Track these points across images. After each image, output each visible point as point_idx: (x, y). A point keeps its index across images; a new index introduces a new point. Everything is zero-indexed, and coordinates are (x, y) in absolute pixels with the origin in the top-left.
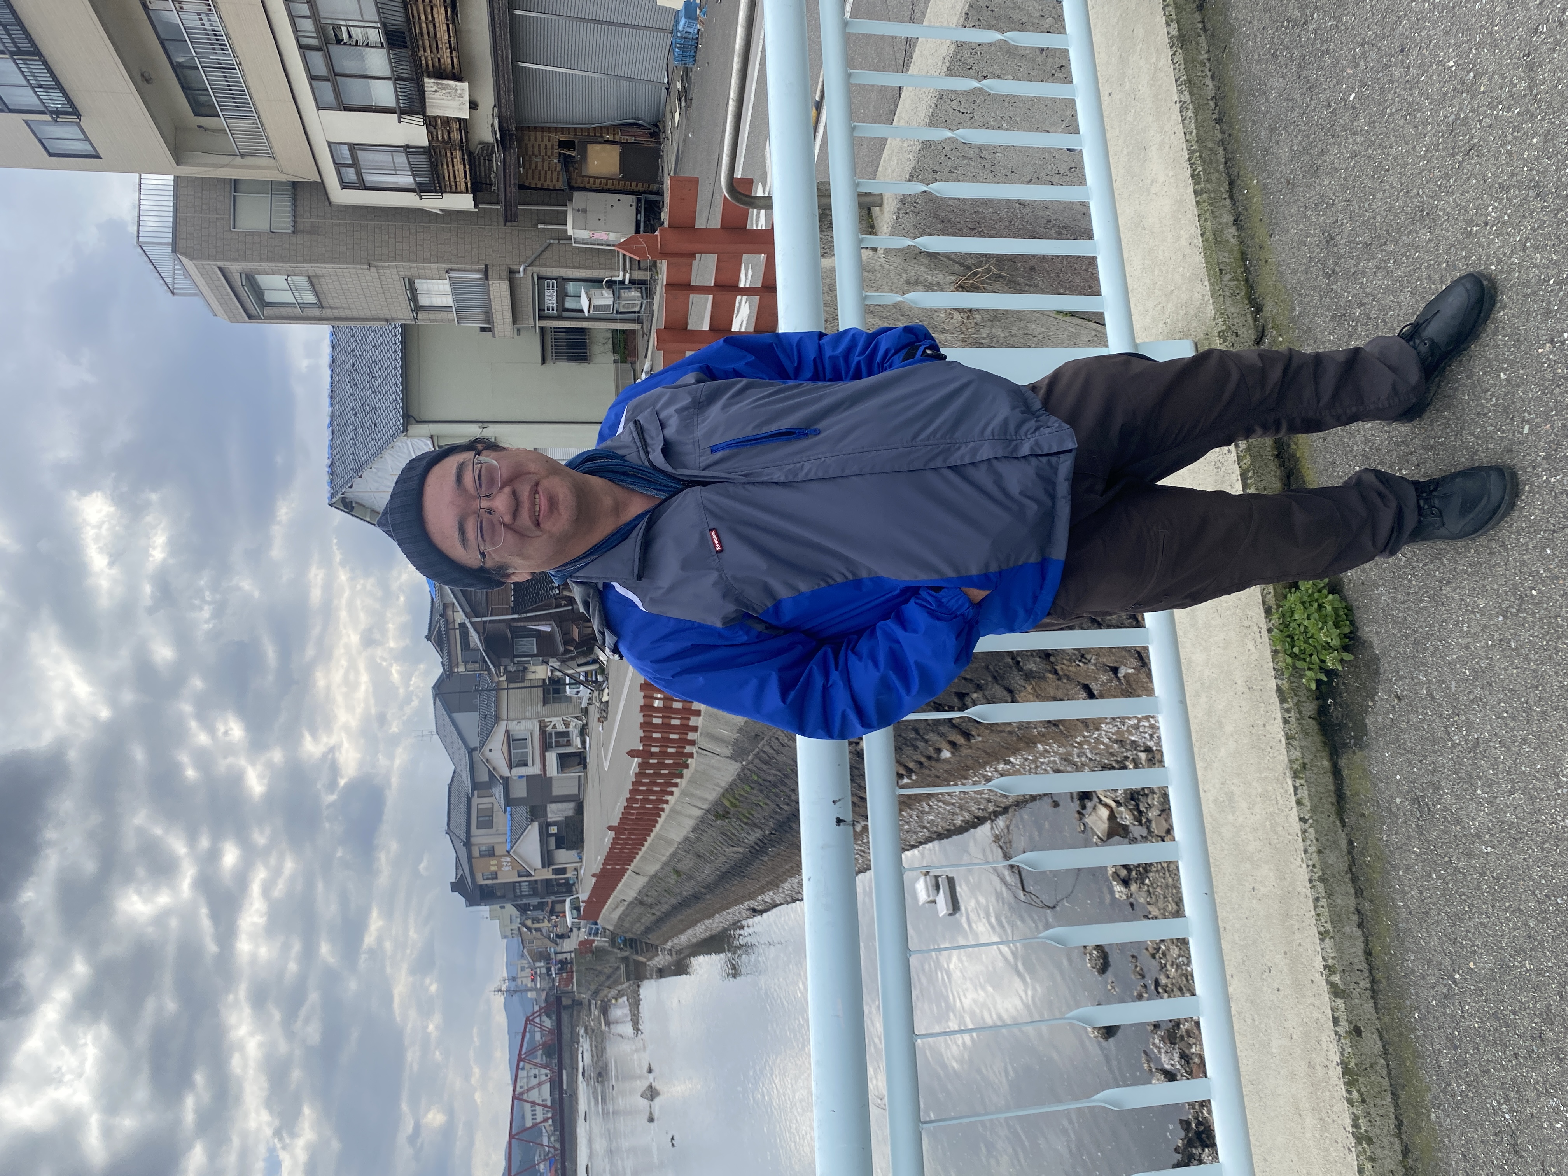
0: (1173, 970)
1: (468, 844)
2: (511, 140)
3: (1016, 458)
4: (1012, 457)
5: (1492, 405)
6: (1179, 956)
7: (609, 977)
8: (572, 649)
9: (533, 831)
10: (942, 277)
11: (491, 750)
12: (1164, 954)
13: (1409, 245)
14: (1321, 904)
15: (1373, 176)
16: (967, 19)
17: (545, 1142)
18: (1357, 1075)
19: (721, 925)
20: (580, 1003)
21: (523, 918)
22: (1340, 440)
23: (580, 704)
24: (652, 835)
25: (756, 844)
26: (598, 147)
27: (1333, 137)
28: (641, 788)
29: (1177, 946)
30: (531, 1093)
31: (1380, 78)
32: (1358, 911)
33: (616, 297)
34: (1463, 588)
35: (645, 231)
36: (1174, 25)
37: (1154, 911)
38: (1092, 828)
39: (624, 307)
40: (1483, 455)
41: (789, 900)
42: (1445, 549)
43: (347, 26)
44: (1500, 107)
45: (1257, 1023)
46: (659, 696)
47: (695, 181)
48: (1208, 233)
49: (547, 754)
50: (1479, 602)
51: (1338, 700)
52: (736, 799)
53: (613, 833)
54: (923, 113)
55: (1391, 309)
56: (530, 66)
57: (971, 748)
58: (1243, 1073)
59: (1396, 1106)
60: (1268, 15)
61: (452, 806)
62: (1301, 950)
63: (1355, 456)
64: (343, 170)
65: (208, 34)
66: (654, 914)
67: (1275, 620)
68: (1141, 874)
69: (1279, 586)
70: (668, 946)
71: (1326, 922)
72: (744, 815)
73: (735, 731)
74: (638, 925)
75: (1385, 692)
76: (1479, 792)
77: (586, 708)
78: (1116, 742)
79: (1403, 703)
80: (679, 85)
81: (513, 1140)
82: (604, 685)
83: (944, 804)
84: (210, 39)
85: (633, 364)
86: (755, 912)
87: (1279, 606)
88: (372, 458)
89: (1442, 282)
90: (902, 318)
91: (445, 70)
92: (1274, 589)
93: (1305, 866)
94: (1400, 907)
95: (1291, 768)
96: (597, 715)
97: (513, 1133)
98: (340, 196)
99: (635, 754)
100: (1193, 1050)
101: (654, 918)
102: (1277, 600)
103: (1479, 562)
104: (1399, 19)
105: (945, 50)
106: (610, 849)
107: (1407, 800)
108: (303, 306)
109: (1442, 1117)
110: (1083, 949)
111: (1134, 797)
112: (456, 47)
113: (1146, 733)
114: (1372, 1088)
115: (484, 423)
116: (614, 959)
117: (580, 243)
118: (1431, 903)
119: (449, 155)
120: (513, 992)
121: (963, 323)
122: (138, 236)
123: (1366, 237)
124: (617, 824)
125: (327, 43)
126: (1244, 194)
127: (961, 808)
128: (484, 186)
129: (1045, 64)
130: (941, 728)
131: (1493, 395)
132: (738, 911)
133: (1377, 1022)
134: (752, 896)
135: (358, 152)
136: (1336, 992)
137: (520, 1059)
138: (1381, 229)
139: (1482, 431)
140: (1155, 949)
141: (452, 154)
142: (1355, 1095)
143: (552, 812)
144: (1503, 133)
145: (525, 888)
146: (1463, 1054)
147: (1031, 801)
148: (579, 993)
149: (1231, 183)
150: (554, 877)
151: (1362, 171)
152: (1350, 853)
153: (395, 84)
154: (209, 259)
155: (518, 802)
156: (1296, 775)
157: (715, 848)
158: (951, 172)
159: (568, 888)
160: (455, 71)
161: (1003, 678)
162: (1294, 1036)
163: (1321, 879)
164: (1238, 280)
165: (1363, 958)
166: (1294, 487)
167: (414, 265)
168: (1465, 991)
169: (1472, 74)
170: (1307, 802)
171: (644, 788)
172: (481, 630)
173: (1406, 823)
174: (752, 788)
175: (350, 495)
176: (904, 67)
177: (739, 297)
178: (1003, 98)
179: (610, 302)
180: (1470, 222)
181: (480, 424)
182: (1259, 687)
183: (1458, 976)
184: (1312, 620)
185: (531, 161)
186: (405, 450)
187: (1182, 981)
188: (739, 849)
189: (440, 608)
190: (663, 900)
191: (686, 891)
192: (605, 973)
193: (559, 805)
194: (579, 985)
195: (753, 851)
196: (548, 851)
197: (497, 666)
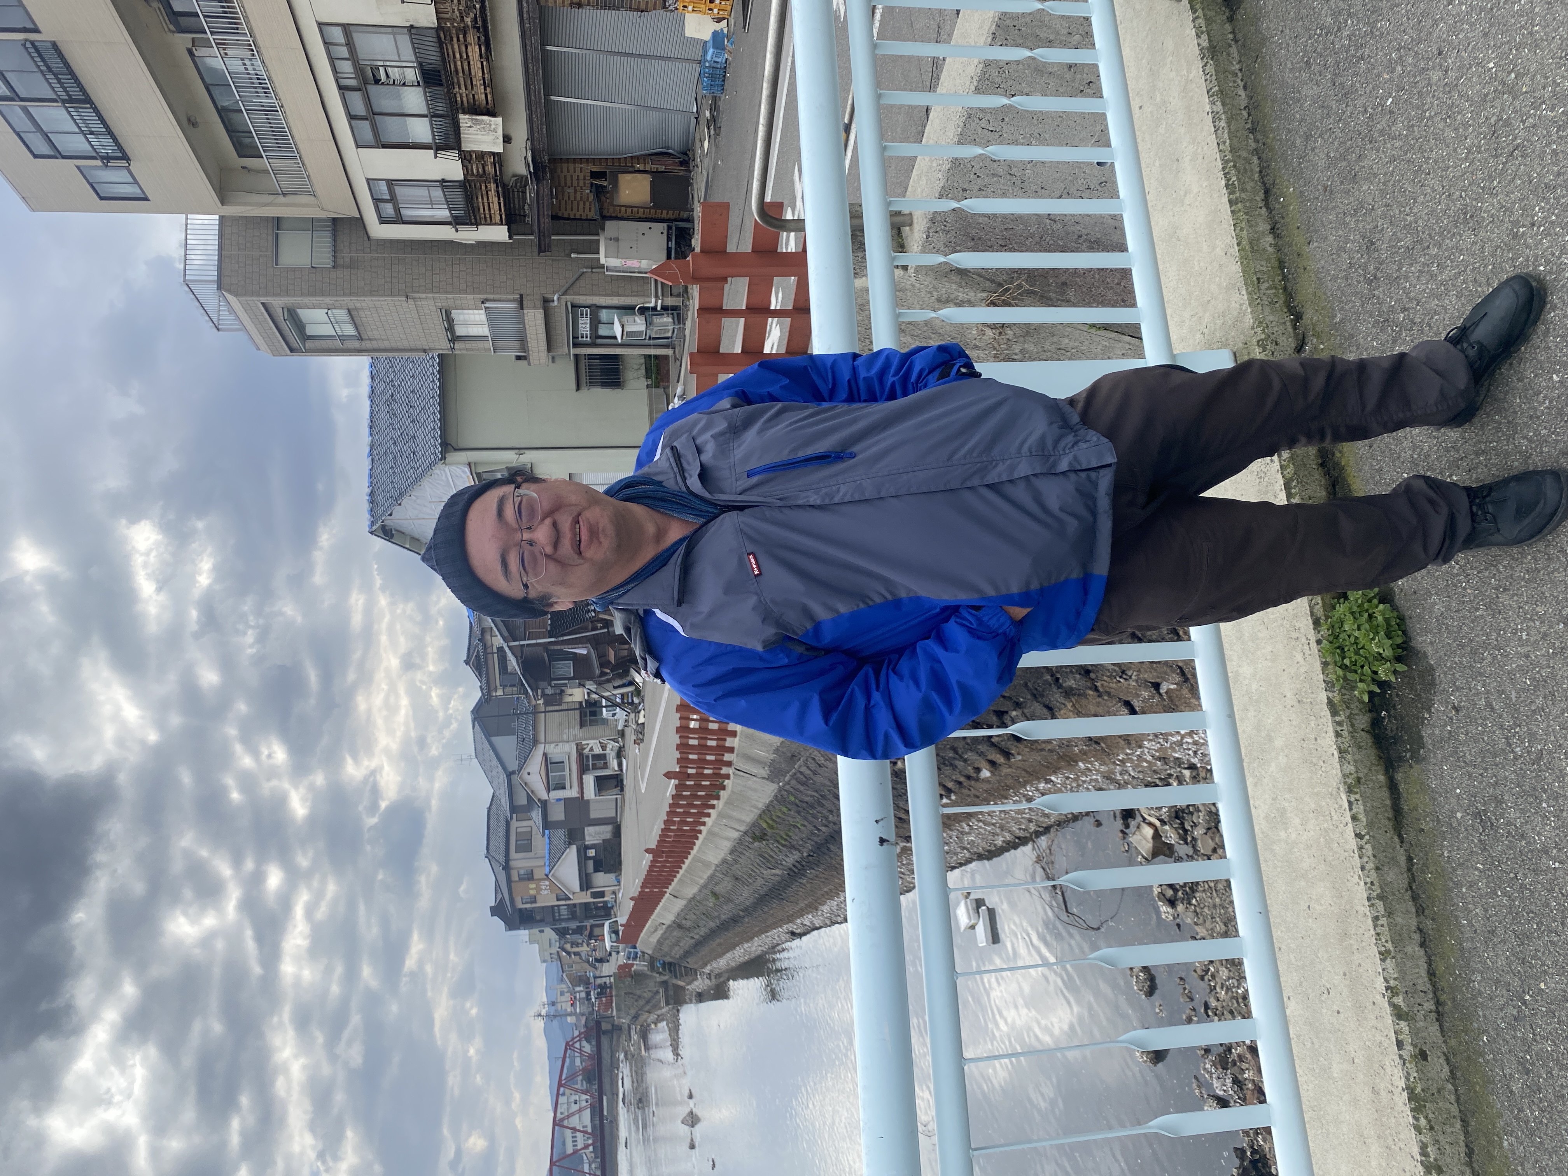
0: (1223, 993)
1: (507, 868)
2: (544, 172)
3: (1055, 474)
4: (1050, 473)
5: (1546, 408)
6: (1229, 979)
7: (648, 1002)
8: (608, 671)
9: (572, 853)
10: (973, 294)
11: (529, 774)
12: (1213, 976)
13: (1453, 248)
14: (1380, 922)
15: (1413, 180)
16: (994, 39)
17: (586, 1169)
18: (1424, 1101)
19: (760, 948)
20: (618, 1028)
21: (562, 942)
22: (1387, 447)
23: (617, 726)
24: (690, 857)
25: (794, 866)
26: (628, 177)
27: (1371, 142)
28: (678, 810)
29: (1226, 968)
30: (571, 1119)
31: (1418, 82)
32: (1420, 930)
33: (649, 323)
34: (1522, 595)
35: (676, 258)
36: (1205, 37)
37: (1201, 931)
38: (1136, 848)
39: (656, 332)
40: (1537, 459)
41: (828, 922)
42: (1500, 556)
43: (385, 67)
44: (1544, 106)
45: (1317, 1046)
46: (695, 717)
47: (726, 207)
48: (1245, 242)
49: (584, 776)
50: (1538, 609)
51: (1392, 712)
52: (774, 821)
53: (651, 855)
54: (952, 133)
55: (1436, 313)
56: (562, 99)
57: (1010, 767)
58: (1304, 1099)
59: (1466, 1133)
60: (1300, 23)
61: (491, 830)
62: (1361, 970)
63: (1403, 462)
64: (382, 205)
65: (250, 78)
66: (692, 938)
67: (1324, 631)
68: (1187, 894)
69: (1328, 597)
70: (707, 970)
71: (1387, 942)
72: (782, 837)
73: (771, 752)
74: (677, 948)
75: (1441, 703)
76: (1544, 805)
77: (623, 731)
78: (1159, 759)
79: (1461, 714)
80: (708, 114)
81: (554, 1168)
82: (640, 707)
83: (985, 824)
84: (253, 83)
85: (666, 388)
86: (794, 935)
87: (1327, 617)
88: (411, 486)
89: (1489, 285)
90: (933, 336)
91: (479, 106)
92: (1322, 599)
93: (1362, 883)
94: (1463, 926)
95: (1345, 783)
96: (634, 737)
97: (554, 1159)
98: (379, 231)
99: (672, 776)
100: (1246, 1076)
101: (693, 941)
102: (1325, 610)
103: (1536, 568)
104: (1436, 23)
105: (973, 69)
106: (648, 871)
107: (1468, 814)
108: (343, 338)
109: (1516, 1144)
110: (1129, 972)
111: (1179, 815)
112: (490, 83)
113: (1189, 749)
114: (1441, 1114)
115: (520, 450)
116: (653, 984)
117: (612, 271)
118: (1496, 921)
119: (483, 188)
120: (553, 1016)
121: (995, 339)
122: (185, 275)
123: (1408, 241)
124: (654, 847)
125: (366, 83)
126: (1280, 203)
127: (1002, 828)
128: (518, 217)
129: (1073, 81)
130: (980, 747)
131: (1545, 398)
132: (777, 933)
133: (1443, 1045)
134: (790, 919)
135: (396, 187)
136: (1399, 1014)
137: (560, 1085)
138: (1423, 233)
139: (1535, 435)
140: (1203, 971)
141: (486, 187)
142: (1423, 1122)
143: (590, 835)
144: (1547, 132)
145: (564, 912)
146: (1536, 1078)
147: (1074, 821)
148: (619, 1018)
149: (1267, 192)
150: (592, 900)
151: (1403, 175)
152: (1409, 870)
153: (431, 122)
154: (252, 295)
155: (556, 825)
156: (1350, 790)
157: (752, 870)
158: (980, 190)
159: (606, 911)
160: (489, 106)
161: (1042, 696)
162: (1356, 1060)
163: (1380, 897)
164: (1276, 288)
165: (1426, 979)
166: (1339, 495)
167: (450, 296)
168: (1536, 1013)
169: (1513, 75)
170: (1362, 817)
171: (681, 810)
172: (519, 654)
173: (1467, 838)
174: (790, 810)
175: (390, 522)
176: (932, 87)
177: (770, 319)
178: (1033, 115)
179: (642, 328)
180: (1516, 223)
181: (517, 451)
182: (1309, 700)
183: (1528, 997)
184: (1363, 631)
185: (563, 191)
186: (444, 478)
187: (1233, 1004)
188: (777, 872)
189: (479, 633)
190: (701, 924)
191: (724, 914)
192: (644, 997)
193: (597, 828)
194: (618, 1010)
195: (792, 873)
196: (587, 874)
197: (535, 690)
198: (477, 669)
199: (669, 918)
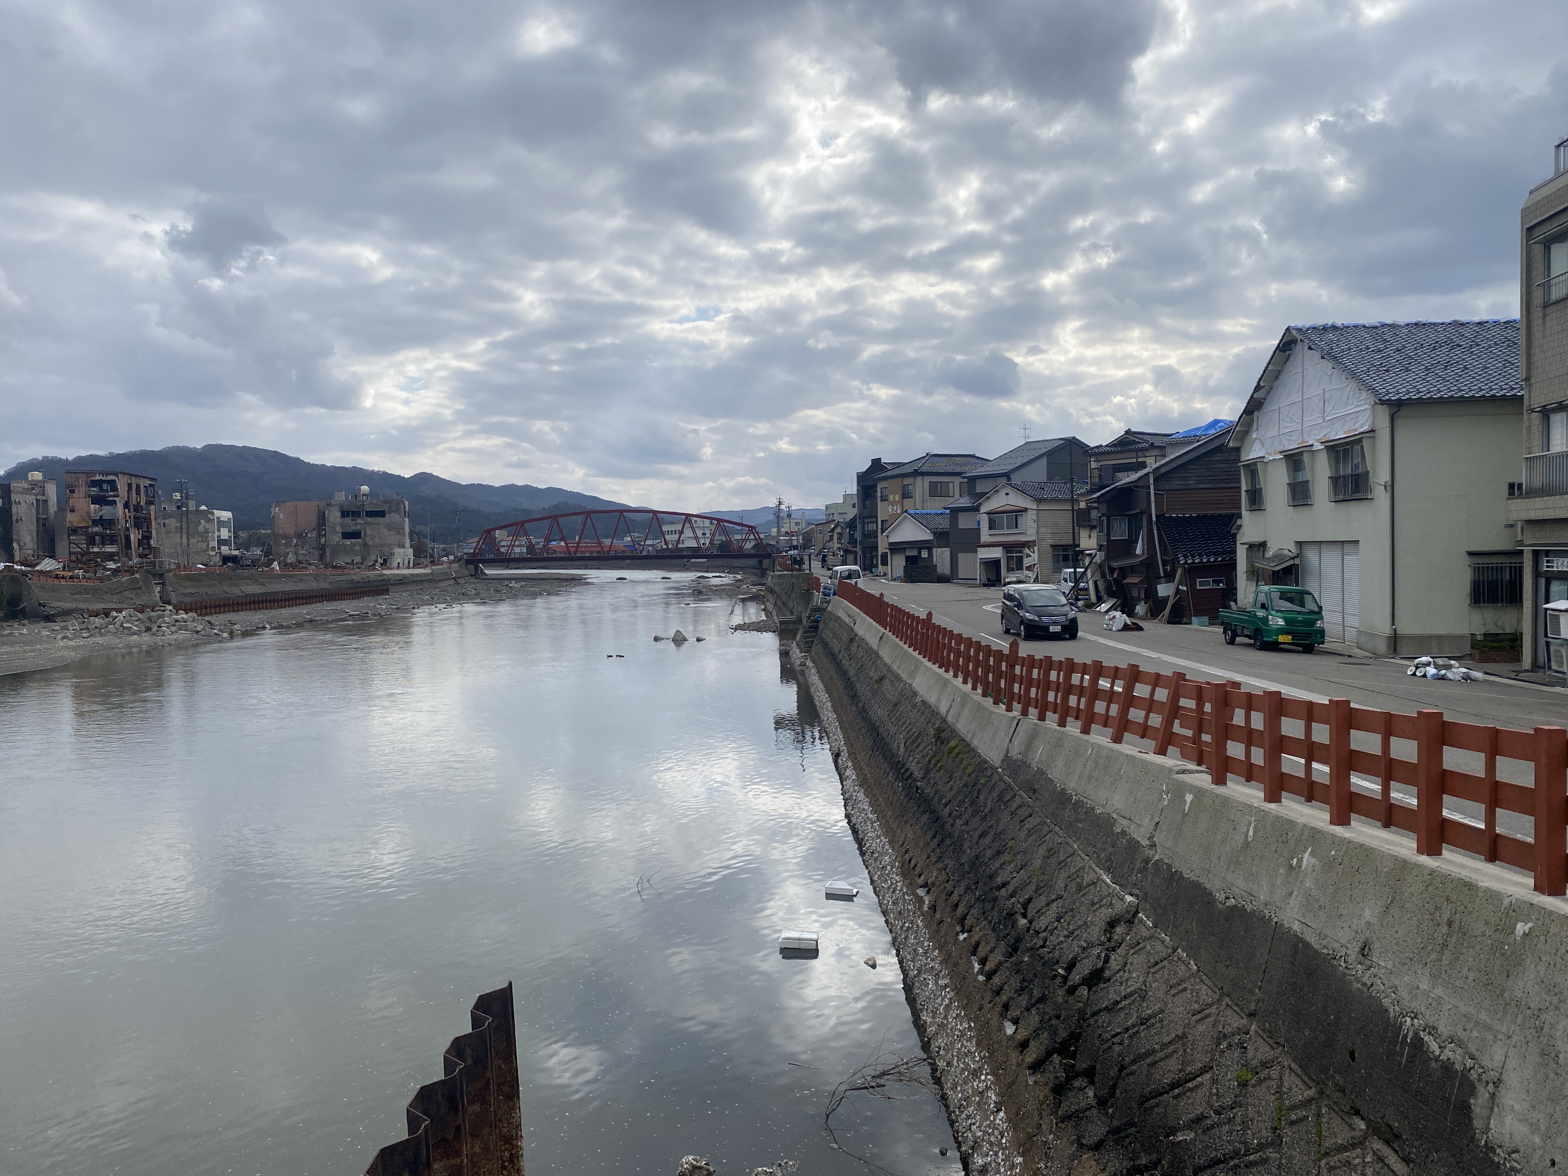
1: (916, 473)
7: (784, 604)
8: (1115, 576)
9: (924, 535)
11: (1007, 494)
17: (648, 542)
19: (825, 717)
20: (763, 575)
21: (843, 525)
24: (921, 657)
25: (907, 770)
28: (973, 650)
30: (690, 530)
39: (1556, 651)
49: (1001, 548)
52: (957, 755)
53: (925, 618)
61: (953, 459)
66: (840, 651)
70: (809, 663)
72: (939, 761)
74: (831, 636)
82: (1074, 608)
85: (1471, 656)
86: (836, 756)
88: (1346, 369)
97: (659, 515)
99: (1013, 648)
101: (837, 651)
106: (908, 613)
108: (1547, 284)
115: (1391, 487)
116: (800, 610)
120: (778, 514)
124: (933, 621)
132: (838, 738)
134: (852, 756)
137: (719, 520)
143: (942, 553)
145: (871, 527)
148: (773, 576)
150: (880, 553)
155: (954, 520)
157: (904, 723)
159: (869, 567)
171: (972, 654)
172: (1139, 484)
174: (969, 775)
175: (1300, 349)
181: (1389, 482)
186: (1355, 403)
188: (902, 750)
189: (1159, 444)
190: (853, 662)
191: (861, 687)
192: (788, 601)
193: (948, 560)
194: (780, 577)
195: (899, 766)
196: (904, 549)
197: (1098, 500)
198: (1120, 441)
199: (860, 630)
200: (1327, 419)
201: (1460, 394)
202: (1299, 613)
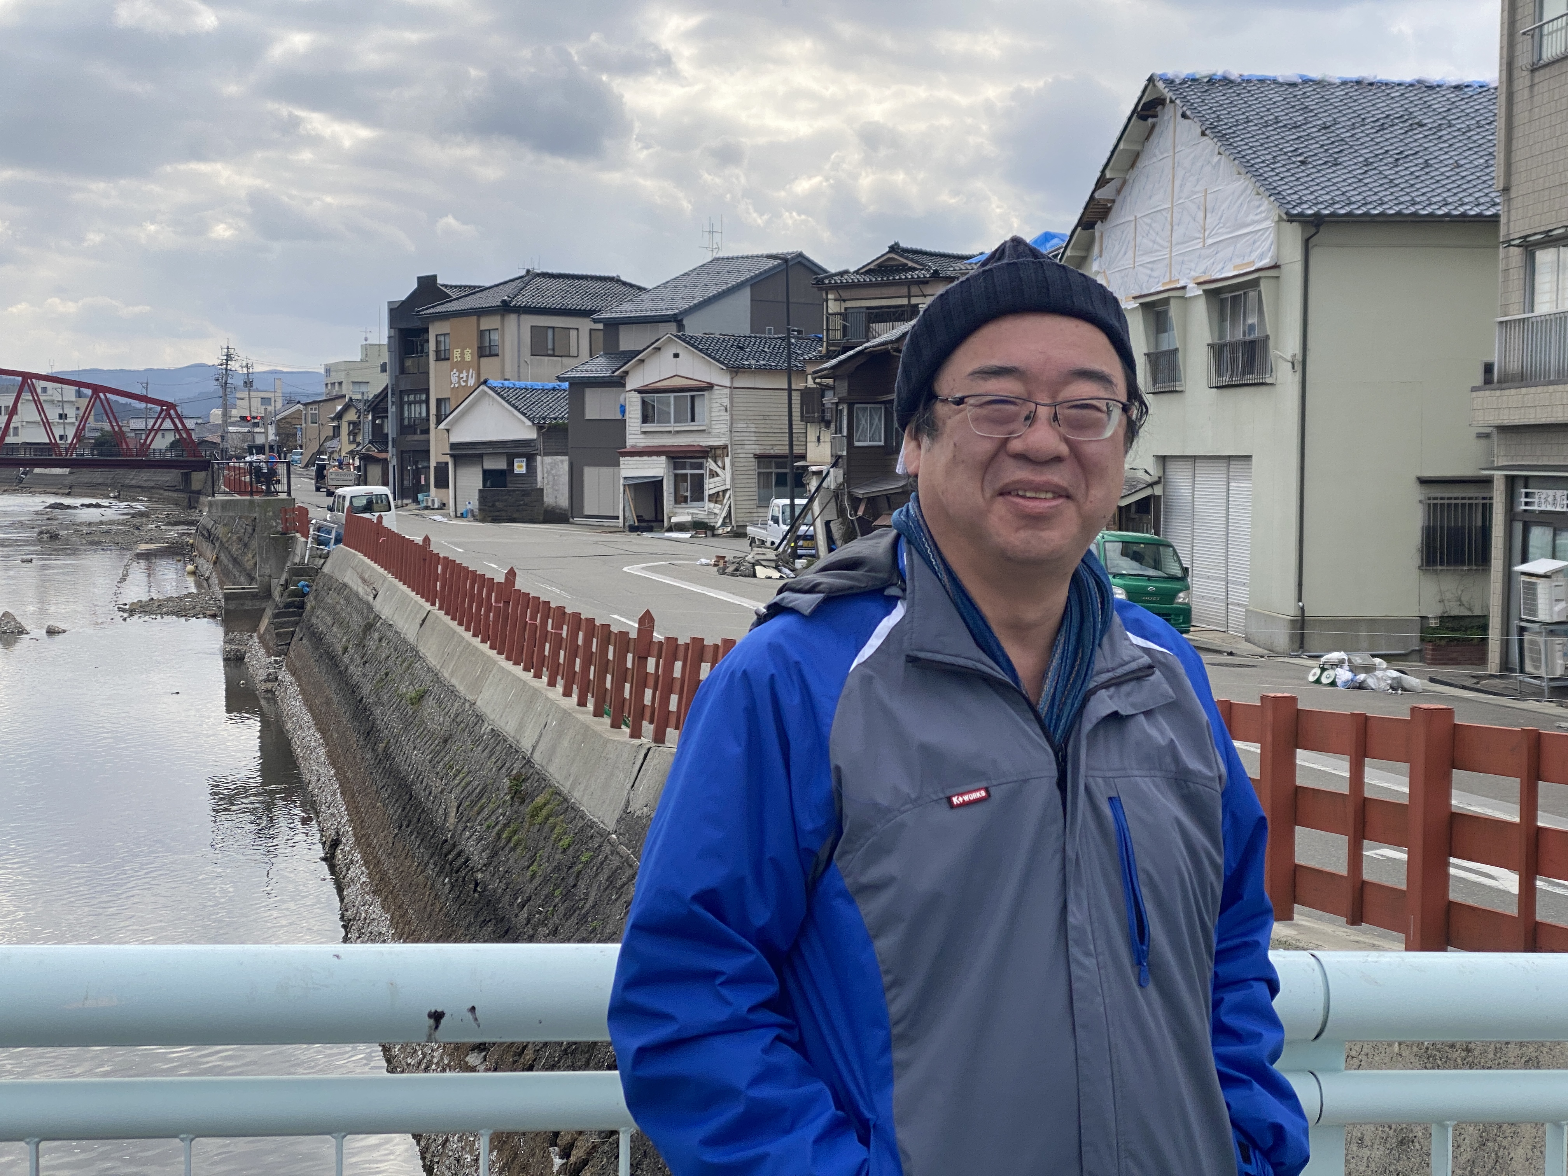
1: (506, 308)
7: (235, 561)
8: (860, 513)
9: (524, 431)
11: (676, 356)
19: (314, 779)
20: (192, 504)
21: (361, 406)
23: (754, 524)
24: (493, 653)
25: (459, 854)
28: (581, 635)
30: (32, 405)
39: (1534, 642)
49: (664, 458)
52: (547, 818)
53: (502, 579)
61: (577, 282)
66: (345, 650)
70: (285, 676)
72: (515, 832)
74: (329, 620)
77: (745, 535)
82: (786, 571)
85: (1419, 654)
86: (332, 847)
88: (1239, 156)
96: (729, 556)
99: (646, 626)
101: (339, 650)
106: (474, 573)
108: (1537, 34)
115: (1302, 365)
116: (268, 572)
120: (224, 382)
124: (517, 586)
132: (337, 813)
134: (362, 840)
137: (97, 389)
143: (554, 465)
145: (416, 412)
148: (211, 505)
150: (433, 464)
155: (577, 404)
157: (459, 772)
159: (410, 490)
171: (580, 642)
174: (564, 851)
175: (1169, 116)
179: (1543, 615)
181: (1299, 358)
186: (1252, 217)
188: (452, 820)
189: (950, 272)
190: (370, 669)
191: (383, 713)
192: (244, 554)
193: (565, 479)
194: (225, 505)
195: (446, 847)
196: (481, 456)
197: (834, 372)
198: (880, 266)
199: (384, 608)
200: (1210, 241)
201: (1412, 209)
202: (1149, 578)
